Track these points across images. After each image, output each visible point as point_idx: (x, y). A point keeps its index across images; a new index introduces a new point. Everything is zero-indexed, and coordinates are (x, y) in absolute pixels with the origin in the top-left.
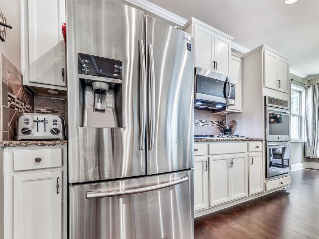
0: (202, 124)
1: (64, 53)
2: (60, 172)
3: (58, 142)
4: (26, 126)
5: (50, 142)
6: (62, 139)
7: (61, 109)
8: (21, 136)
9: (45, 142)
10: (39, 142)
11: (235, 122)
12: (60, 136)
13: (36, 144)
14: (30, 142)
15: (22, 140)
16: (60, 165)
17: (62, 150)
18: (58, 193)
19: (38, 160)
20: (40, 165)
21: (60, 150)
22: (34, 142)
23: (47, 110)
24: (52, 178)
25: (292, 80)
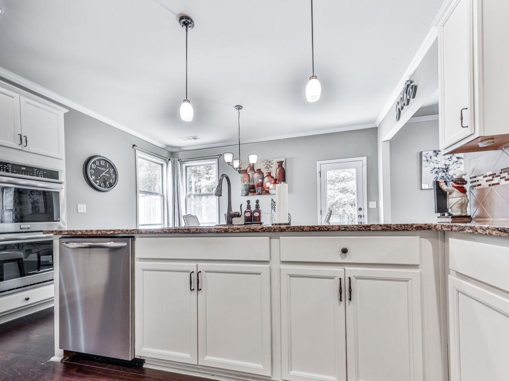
25: (134, 146)
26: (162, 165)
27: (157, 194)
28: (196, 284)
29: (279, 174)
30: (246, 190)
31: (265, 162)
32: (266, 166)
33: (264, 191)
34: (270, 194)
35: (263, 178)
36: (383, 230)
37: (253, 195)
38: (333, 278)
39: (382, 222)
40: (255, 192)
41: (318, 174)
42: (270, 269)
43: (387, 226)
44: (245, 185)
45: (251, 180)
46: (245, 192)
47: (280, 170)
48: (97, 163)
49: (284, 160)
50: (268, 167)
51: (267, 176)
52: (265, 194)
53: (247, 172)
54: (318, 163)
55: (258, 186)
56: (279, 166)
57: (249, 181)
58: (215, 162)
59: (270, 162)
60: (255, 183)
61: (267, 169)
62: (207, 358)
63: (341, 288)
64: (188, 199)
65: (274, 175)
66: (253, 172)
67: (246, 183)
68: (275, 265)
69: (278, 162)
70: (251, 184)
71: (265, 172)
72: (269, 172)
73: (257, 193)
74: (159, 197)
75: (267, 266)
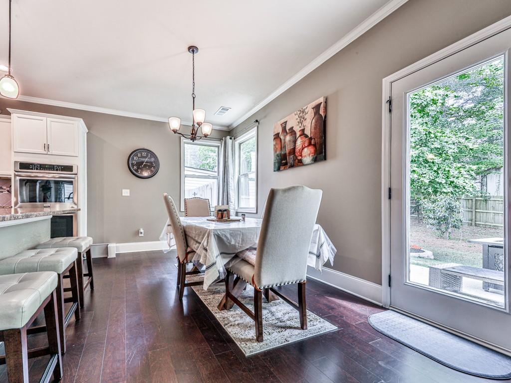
26: (218, 147)
29: (315, 128)
30: (278, 162)
31: (298, 113)
33: (297, 161)
34: (303, 164)
35: (296, 140)
37: (284, 169)
40: (287, 164)
44: (277, 155)
45: (282, 146)
46: (277, 165)
47: (316, 121)
48: (139, 155)
49: (322, 100)
50: (300, 121)
51: (300, 136)
52: (299, 166)
53: (279, 137)
54: (387, 81)
55: (290, 153)
56: (315, 114)
57: (281, 149)
59: (303, 112)
60: (287, 151)
61: (300, 125)
65: (308, 131)
66: (285, 134)
67: (278, 152)
69: (313, 108)
70: (283, 152)
71: (297, 129)
72: (302, 128)
73: (289, 165)
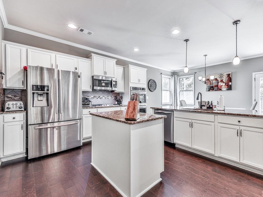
0: (104, 98)
1: (23, 74)
2: (23, 122)
3: (22, 111)
4: (8, 106)
5: (19, 112)
6: (23, 110)
7: (20, 95)
8: (6, 110)
9: (17, 112)
10: (14, 112)
11: (122, 97)
12: (23, 109)
13: (13, 113)
14: (11, 112)
15: (7, 111)
16: (23, 120)
17: (24, 115)
18: (22, 129)
19: (14, 118)
20: (15, 120)
21: (23, 114)
22: (13, 112)
23: (12, 96)
24: (20, 125)
25: (161, 73)
26: (170, 78)
27: (168, 91)
28: (191, 125)
30: (209, 88)
31: (220, 74)
32: (220, 77)
33: (219, 89)
34: (222, 90)
35: (218, 83)
36: (253, 116)
37: (212, 91)
38: (235, 129)
39: (253, 114)
40: (213, 89)
41: (253, 80)
42: (214, 124)
43: (255, 115)
44: (208, 86)
46: (208, 89)
47: (228, 79)
48: (151, 82)
49: (231, 73)
50: (221, 77)
51: (220, 82)
52: (219, 90)
53: (209, 80)
54: (254, 74)
55: (215, 86)
56: (228, 76)
57: (210, 84)
58: (193, 76)
59: (222, 75)
60: (214, 85)
62: (195, 146)
63: (238, 132)
64: (180, 92)
65: (224, 81)
67: (208, 85)
68: (216, 123)
69: (227, 74)
70: (211, 86)
71: (219, 79)
72: (221, 79)
73: (215, 90)
74: (169, 92)
75: (214, 123)
